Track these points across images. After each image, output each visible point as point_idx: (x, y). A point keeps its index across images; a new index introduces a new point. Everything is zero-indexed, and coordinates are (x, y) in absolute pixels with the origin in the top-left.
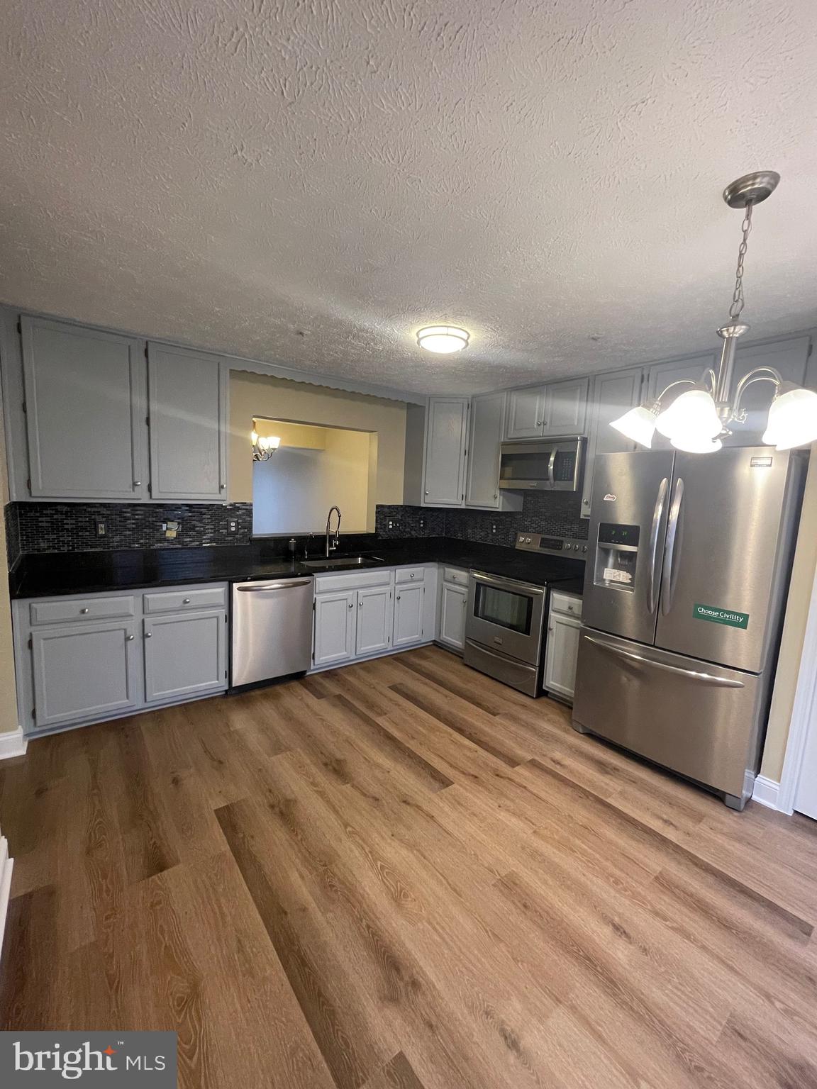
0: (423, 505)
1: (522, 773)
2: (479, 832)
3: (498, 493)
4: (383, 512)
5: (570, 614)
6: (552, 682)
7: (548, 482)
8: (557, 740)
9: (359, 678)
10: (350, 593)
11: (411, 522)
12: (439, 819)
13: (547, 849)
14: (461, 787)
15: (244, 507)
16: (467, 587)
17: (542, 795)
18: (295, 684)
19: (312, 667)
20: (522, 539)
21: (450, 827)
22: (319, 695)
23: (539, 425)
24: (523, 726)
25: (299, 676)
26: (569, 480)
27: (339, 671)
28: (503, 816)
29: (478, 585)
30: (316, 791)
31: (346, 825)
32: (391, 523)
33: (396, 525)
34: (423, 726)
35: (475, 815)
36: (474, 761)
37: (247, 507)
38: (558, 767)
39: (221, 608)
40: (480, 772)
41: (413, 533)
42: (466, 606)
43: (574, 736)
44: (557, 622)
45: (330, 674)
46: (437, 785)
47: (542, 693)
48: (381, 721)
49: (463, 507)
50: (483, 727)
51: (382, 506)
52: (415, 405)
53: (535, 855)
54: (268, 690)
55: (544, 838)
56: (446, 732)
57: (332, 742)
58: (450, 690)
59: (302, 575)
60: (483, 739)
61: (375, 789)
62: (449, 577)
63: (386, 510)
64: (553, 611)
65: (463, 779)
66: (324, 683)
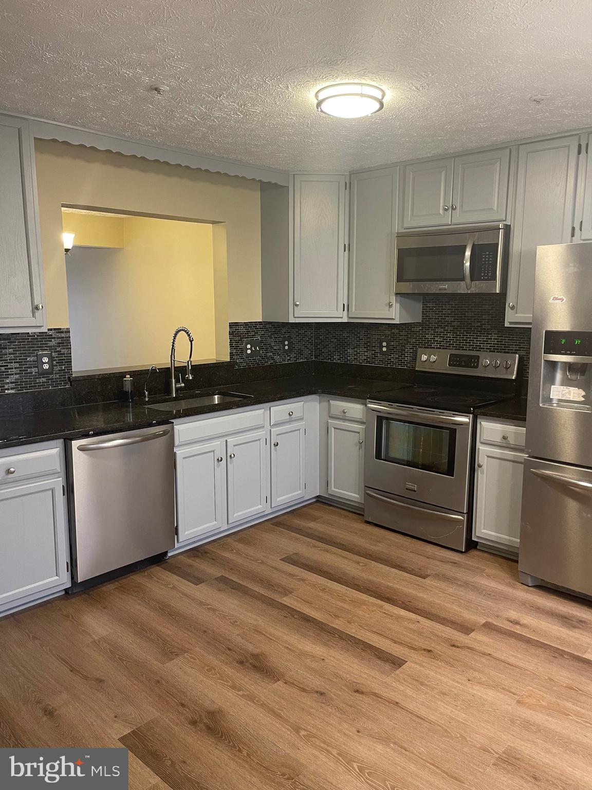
0: (292, 320)
1: (479, 639)
2: (457, 712)
3: (393, 299)
4: (238, 332)
5: (504, 445)
6: (484, 531)
7: (462, 283)
8: (506, 598)
9: (238, 553)
10: (217, 443)
11: (273, 344)
12: (403, 704)
13: (538, 718)
14: (415, 664)
15: (59, 335)
16: (363, 423)
17: (512, 660)
18: (156, 570)
19: (177, 546)
20: (424, 357)
21: (423, 712)
22: (197, 580)
23: (446, 210)
24: (461, 586)
25: (159, 559)
26: (488, 280)
27: (207, 547)
28: (477, 690)
29: (380, 419)
30: (242, 696)
31: (297, 729)
32: (249, 346)
33: (256, 348)
34: (344, 601)
35: (445, 694)
36: (420, 633)
37: (63, 335)
38: (518, 627)
39: (57, 475)
40: (433, 645)
41: (277, 358)
42: (363, 448)
43: (522, 590)
44: (488, 457)
45: (197, 552)
46: (387, 667)
47: (472, 545)
48: (287, 601)
49: (345, 320)
50: (414, 592)
51: (236, 324)
52: (276, 186)
53: (527, 725)
54: (124, 581)
55: (530, 707)
56: (376, 605)
57: (238, 635)
58: (358, 554)
59: (159, 424)
60: (420, 606)
61: (315, 682)
62: (334, 412)
63: (242, 330)
64: (482, 443)
65: (414, 655)
66: (195, 564)
